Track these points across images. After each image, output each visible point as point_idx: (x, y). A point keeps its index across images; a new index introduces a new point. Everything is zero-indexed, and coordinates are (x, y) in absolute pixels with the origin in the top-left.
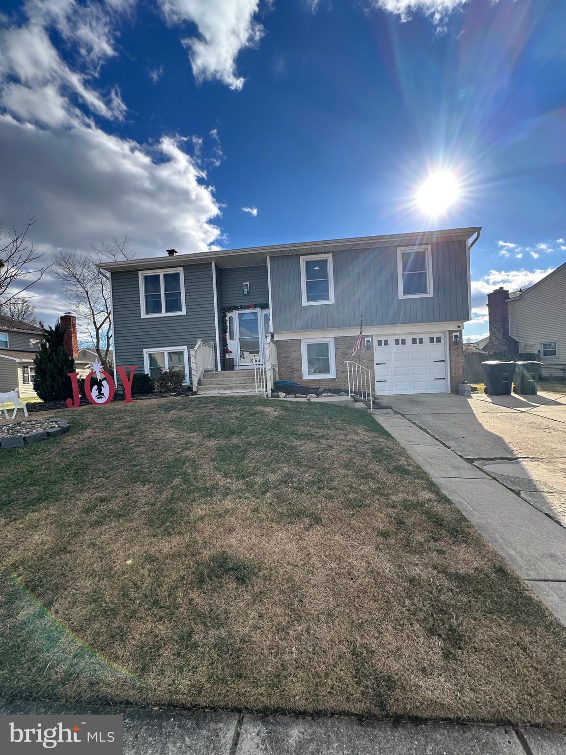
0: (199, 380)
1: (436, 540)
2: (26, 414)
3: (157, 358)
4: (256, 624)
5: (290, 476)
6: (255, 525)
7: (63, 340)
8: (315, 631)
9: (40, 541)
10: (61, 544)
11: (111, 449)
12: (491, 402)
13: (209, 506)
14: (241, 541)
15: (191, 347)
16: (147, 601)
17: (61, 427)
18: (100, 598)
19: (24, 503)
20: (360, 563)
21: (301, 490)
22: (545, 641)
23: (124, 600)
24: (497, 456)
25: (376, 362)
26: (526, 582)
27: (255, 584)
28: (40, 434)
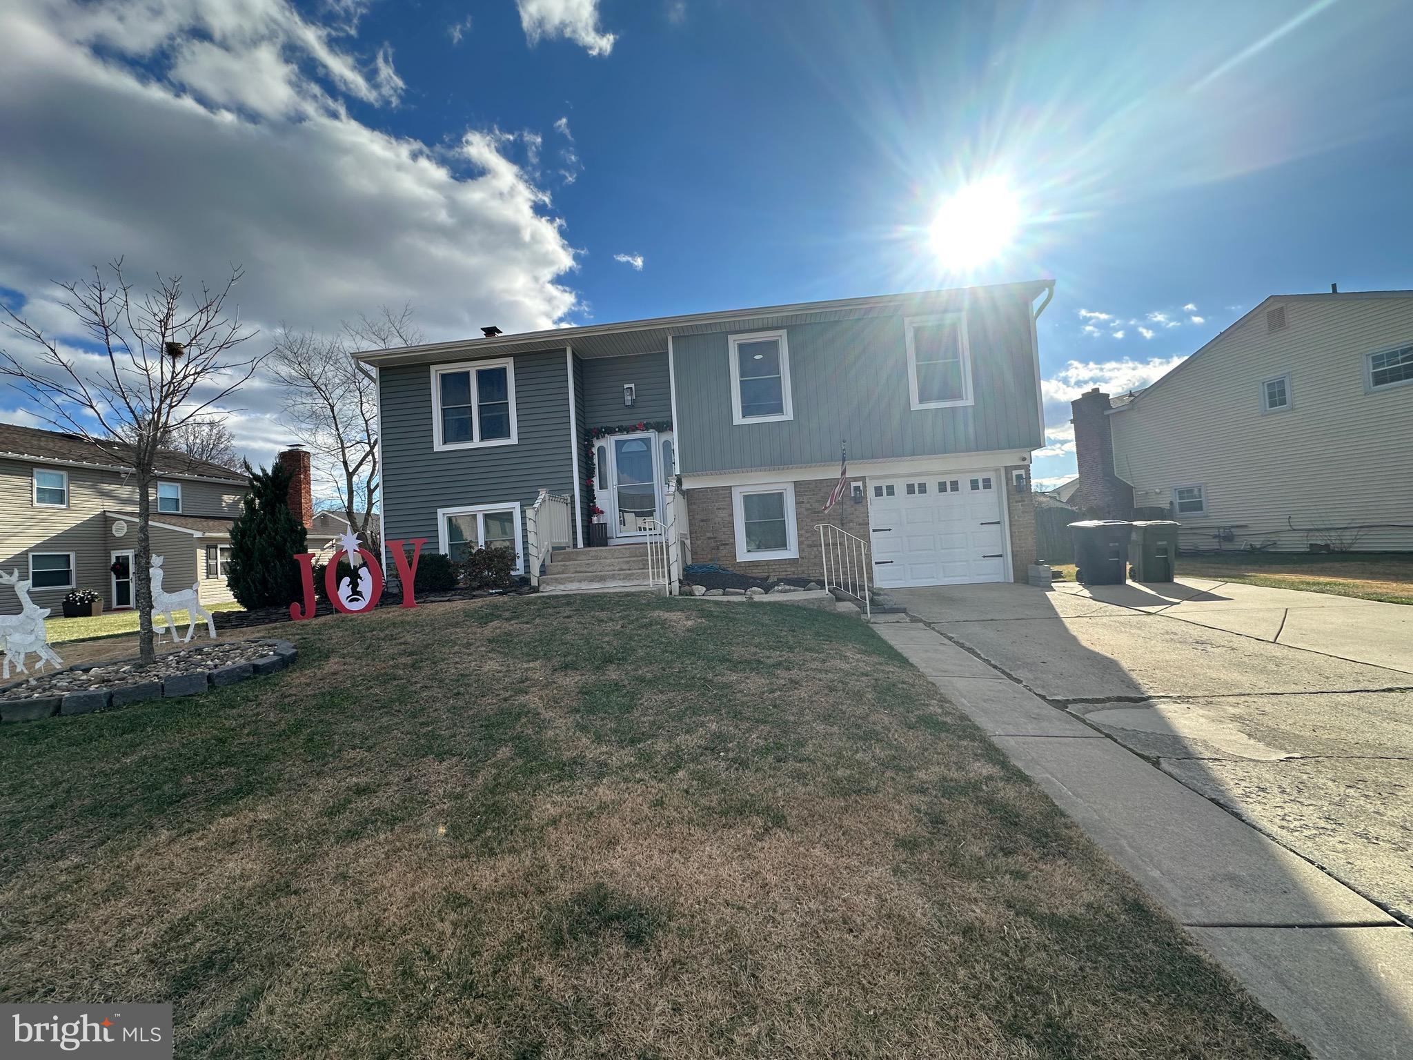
0: (543, 565)
1: (1008, 853)
2: (213, 633)
3: (463, 527)
4: (667, 1024)
5: (720, 737)
6: (659, 831)
7: (286, 494)
8: (785, 1035)
9: (238, 872)
10: (278, 876)
11: (377, 695)
12: (1090, 598)
13: (568, 797)
14: (631, 863)
15: (527, 502)
16: (450, 985)
17: (280, 655)
18: (357, 980)
19: (206, 800)
20: (866, 899)
21: (743, 764)
22: (1234, 1042)
23: (404, 984)
24: (1111, 695)
25: (872, 526)
26: (1186, 928)
27: (663, 945)
28: (240, 668)
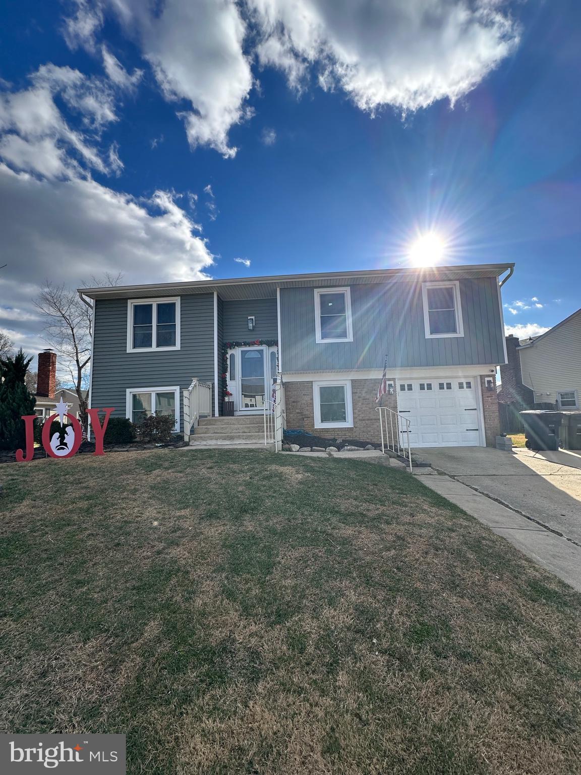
0: (193, 427)
3: (142, 400)
12: (546, 460)
15: (184, 386)
25: (399, 409)
